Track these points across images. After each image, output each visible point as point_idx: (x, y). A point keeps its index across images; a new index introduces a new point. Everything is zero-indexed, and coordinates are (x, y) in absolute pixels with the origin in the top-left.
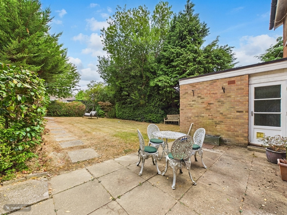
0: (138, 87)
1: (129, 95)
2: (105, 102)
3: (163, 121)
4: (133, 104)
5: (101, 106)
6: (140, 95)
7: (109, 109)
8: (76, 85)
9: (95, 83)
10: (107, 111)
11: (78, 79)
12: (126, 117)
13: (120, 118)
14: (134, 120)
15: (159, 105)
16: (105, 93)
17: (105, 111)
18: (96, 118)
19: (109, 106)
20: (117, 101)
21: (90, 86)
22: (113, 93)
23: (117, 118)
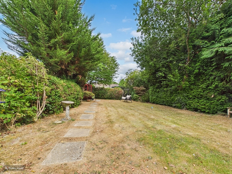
0: (180, 65)
1: (165, 77)
2: (139, 87)
3: (226, 112)
4: (171, 87)
5: (136, 91)
6: (182, 75)
7: (143, 93)
8: (116, 74)
9: (132, 71)
10: (141, 95)
11: (117, 69)
12: (160, 102)
13: (154, 103)
14: (171, 106)
15: (216, 86)
16: (140, 78)
17: (139, 95)
18: (131, 101)
19: (143, 91)
20: (151, 86)
21: (127, 74)
22: (147, 76)
23: (150, 103)
